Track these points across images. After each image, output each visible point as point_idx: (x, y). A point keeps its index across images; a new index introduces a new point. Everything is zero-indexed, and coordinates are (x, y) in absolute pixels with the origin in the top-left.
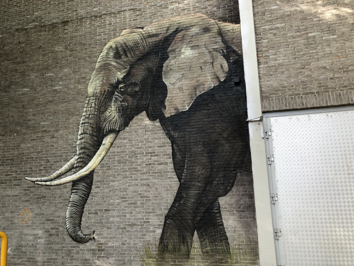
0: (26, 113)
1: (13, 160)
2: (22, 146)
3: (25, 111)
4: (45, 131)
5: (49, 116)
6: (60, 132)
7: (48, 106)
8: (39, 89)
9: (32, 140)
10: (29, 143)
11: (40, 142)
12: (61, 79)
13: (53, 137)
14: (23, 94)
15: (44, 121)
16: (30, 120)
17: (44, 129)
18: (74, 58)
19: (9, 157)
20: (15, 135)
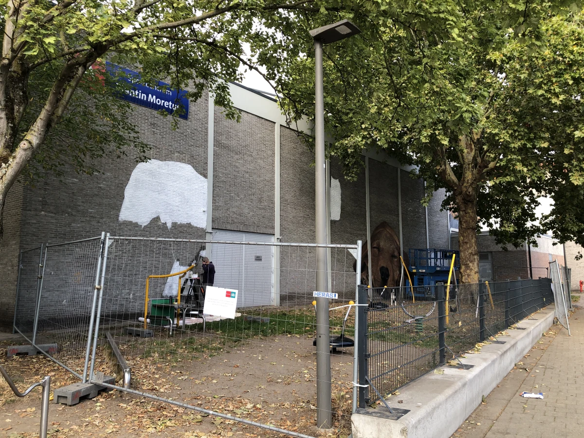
0: (76, 199)
1: (65, 235)
2: (73, 225)
3: (75, 197)
4: (92, 217)
5: (96, 205)
6: (104, 219)
7: (94, 198)
8: (86, 182)
9: (82, 222)
10: (79, 223)
11: (88, 224)
12: (104, 180)
13: (99, 222)
14: (73, 183)
15: (92, 209)
16: (80, 206)
17: (91, 215)
18: (115, 166)
19: (61, 232)
20: (67, 215)
